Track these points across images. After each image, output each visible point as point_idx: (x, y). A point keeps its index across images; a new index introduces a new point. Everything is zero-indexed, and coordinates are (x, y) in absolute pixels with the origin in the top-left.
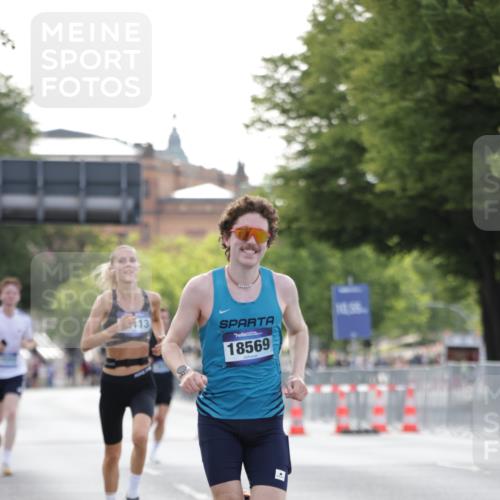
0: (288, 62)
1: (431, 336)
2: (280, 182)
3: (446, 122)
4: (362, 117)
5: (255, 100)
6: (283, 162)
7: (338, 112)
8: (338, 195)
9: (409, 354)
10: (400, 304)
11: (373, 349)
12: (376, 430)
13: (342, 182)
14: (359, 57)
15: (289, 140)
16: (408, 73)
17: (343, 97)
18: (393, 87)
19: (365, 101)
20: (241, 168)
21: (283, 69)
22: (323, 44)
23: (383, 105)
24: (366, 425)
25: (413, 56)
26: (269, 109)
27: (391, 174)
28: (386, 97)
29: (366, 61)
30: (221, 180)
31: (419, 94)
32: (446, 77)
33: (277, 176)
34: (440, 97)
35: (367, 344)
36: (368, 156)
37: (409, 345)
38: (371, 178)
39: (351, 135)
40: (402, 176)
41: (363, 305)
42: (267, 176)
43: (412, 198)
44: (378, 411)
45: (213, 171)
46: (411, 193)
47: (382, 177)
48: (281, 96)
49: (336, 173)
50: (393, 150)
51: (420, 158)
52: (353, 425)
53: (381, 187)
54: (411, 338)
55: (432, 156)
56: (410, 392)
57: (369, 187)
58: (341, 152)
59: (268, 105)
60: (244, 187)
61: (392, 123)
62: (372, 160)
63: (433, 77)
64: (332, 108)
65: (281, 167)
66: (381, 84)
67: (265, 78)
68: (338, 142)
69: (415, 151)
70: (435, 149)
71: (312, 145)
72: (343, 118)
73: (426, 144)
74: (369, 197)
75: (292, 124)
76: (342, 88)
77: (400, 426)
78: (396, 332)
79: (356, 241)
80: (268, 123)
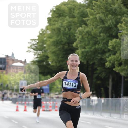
0: (35, 40)
1: (60, 93)
2: (32, 63)
3: (64, 53)
4: (49, 51)
5: (28, 47)
6: (33, 59)
7: (44, 50)
8: (44, 66)
9: (56, 96)
10: (55, 87)
11: (50, 95)
12: (50, 110)
13: (44, 63)
14: (48, 40)
15: (35, 55)
16: (57, 43)
17: (45, 47)
18: (54, 46)
19: (49, 48)
20: (25, 60)
21: (34, 41)
22: (41, 37)
23: (53, 49)
24: (48, 109)
25: (59, 40)
26: (31, 49)
27: (54, 62)
28: (53, 48)
29: (49, 41)
30: (21, 62)
31: (59, 47)
32: (64, 44)
33: (32, 62)
34: (63, 48)
35: (49, 94)
36: (49, 59)
37: (57, 95)
38: (50, 63)
39: (46, 54)
40: (56, 62)
41: (48, 86)
42: (30, 62)
43: (58, 67)
44: (50, 107)
45: (20, 60)
46: (57, 66)
47: (52, 62)
48: (33, 47)
49: (43, 61)
50: (54, 57)
51: (59, 59)
52: (46, 109)
53: (52, 64)
54: (57, 93)
55: (62, 59)
56: (56, 103)
57: (49, 64)
58: (44, 57)
59: (31, 48)
60: (26, 64)
61: (54, 52)
62: (50, 59)
63: (62, 44)
64: (43, 49)
65: (33, 60)
66: (52, 45)
67: (30, 43)
68: (44, 56)
69: (58, 58)
70: (62, 58)
71: (39, 56)
72: (45, 51)
73: (60, 57)
74: (49, 66)
75: (35, 52)
76: (45, 45)
77: (54, 110)
78: (54, 92)
79: (47, 75)
80: (30, 51)
